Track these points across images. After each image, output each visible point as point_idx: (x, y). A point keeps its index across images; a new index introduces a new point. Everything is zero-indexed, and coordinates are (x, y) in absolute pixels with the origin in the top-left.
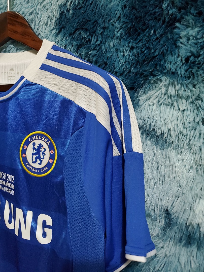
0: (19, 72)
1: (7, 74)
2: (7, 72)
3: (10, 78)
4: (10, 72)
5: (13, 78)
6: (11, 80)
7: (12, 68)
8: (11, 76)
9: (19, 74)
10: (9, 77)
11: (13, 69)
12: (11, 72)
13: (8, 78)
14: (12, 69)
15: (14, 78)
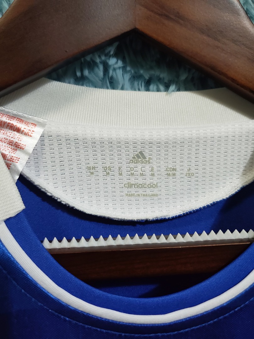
0: (174, 170)
1: (117, 174)
2: (120, 168)
3: (133, 190)
4: (132, 165)
5: (148, 192)
6: (141, 199)
7: (141, 153)
8: (140, 181)
9: (174, 175)
10: (130, 186)
11: (146, 155)
12: (140, 166)
13: (126, 190)
14: (140, 156)
15: (156, 191)
